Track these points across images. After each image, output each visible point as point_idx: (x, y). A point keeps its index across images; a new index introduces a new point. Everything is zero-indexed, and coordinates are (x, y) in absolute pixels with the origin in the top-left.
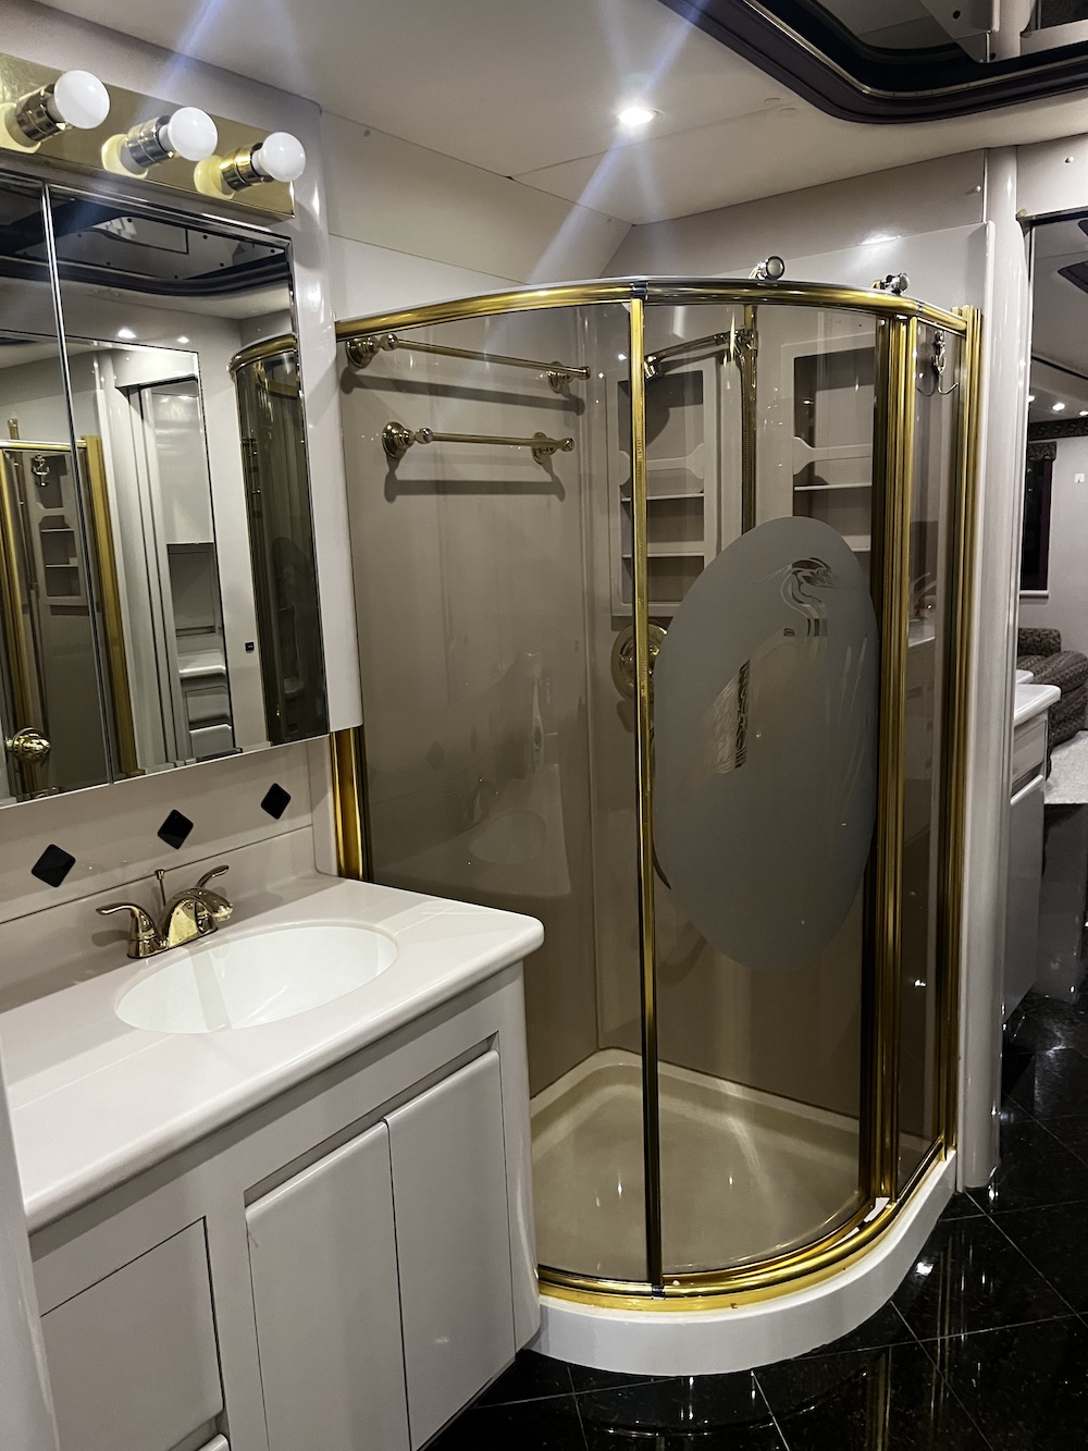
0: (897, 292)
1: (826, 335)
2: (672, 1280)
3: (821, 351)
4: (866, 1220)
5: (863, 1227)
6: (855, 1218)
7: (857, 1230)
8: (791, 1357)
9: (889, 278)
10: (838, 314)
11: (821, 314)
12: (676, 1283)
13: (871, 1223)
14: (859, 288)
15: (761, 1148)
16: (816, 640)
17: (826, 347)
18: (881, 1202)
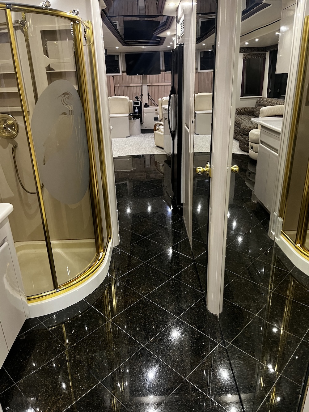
0: (77, 15)
1: (58, 24)
2: (60, 287)
3: (57, 29)
4: (99, 259)
5: (99, 260)
6: (97, 259)
7: (98, 262)
8: (91, 293)
9: (74, 11)
10: (60, 19)
11: (56, 18)
12: (62, 287)
13: (100, 259)
14: (65, 12)
15: (66, 253)
16: (71, 115)
17: (58, 28)
18: (101, 254)
